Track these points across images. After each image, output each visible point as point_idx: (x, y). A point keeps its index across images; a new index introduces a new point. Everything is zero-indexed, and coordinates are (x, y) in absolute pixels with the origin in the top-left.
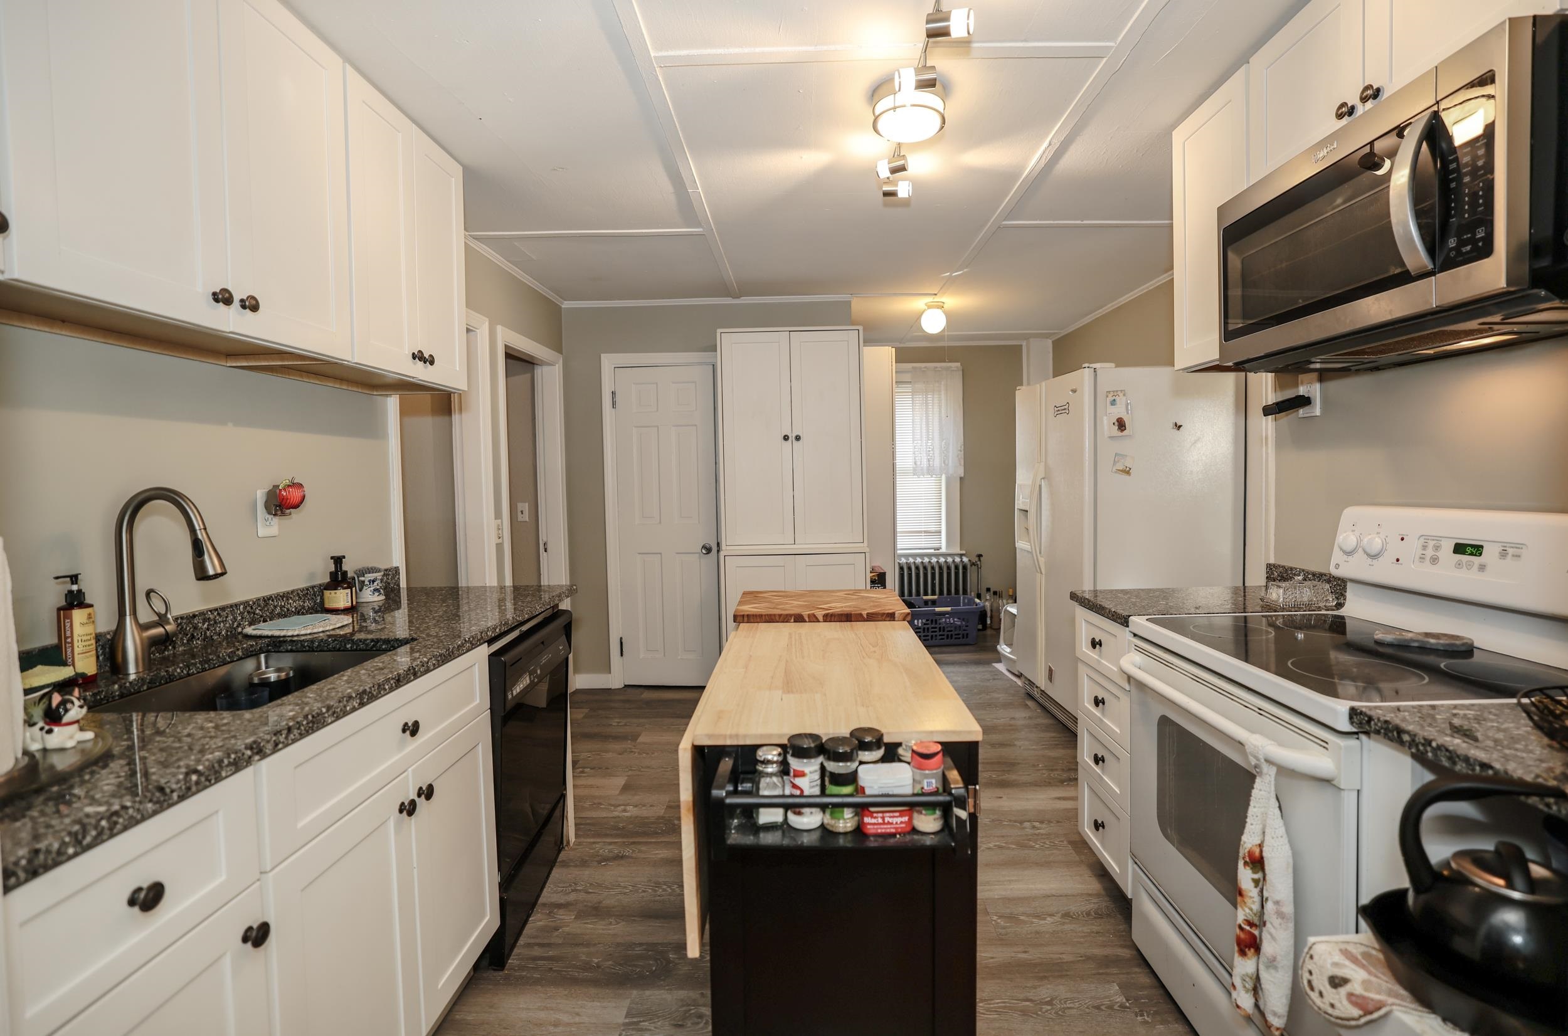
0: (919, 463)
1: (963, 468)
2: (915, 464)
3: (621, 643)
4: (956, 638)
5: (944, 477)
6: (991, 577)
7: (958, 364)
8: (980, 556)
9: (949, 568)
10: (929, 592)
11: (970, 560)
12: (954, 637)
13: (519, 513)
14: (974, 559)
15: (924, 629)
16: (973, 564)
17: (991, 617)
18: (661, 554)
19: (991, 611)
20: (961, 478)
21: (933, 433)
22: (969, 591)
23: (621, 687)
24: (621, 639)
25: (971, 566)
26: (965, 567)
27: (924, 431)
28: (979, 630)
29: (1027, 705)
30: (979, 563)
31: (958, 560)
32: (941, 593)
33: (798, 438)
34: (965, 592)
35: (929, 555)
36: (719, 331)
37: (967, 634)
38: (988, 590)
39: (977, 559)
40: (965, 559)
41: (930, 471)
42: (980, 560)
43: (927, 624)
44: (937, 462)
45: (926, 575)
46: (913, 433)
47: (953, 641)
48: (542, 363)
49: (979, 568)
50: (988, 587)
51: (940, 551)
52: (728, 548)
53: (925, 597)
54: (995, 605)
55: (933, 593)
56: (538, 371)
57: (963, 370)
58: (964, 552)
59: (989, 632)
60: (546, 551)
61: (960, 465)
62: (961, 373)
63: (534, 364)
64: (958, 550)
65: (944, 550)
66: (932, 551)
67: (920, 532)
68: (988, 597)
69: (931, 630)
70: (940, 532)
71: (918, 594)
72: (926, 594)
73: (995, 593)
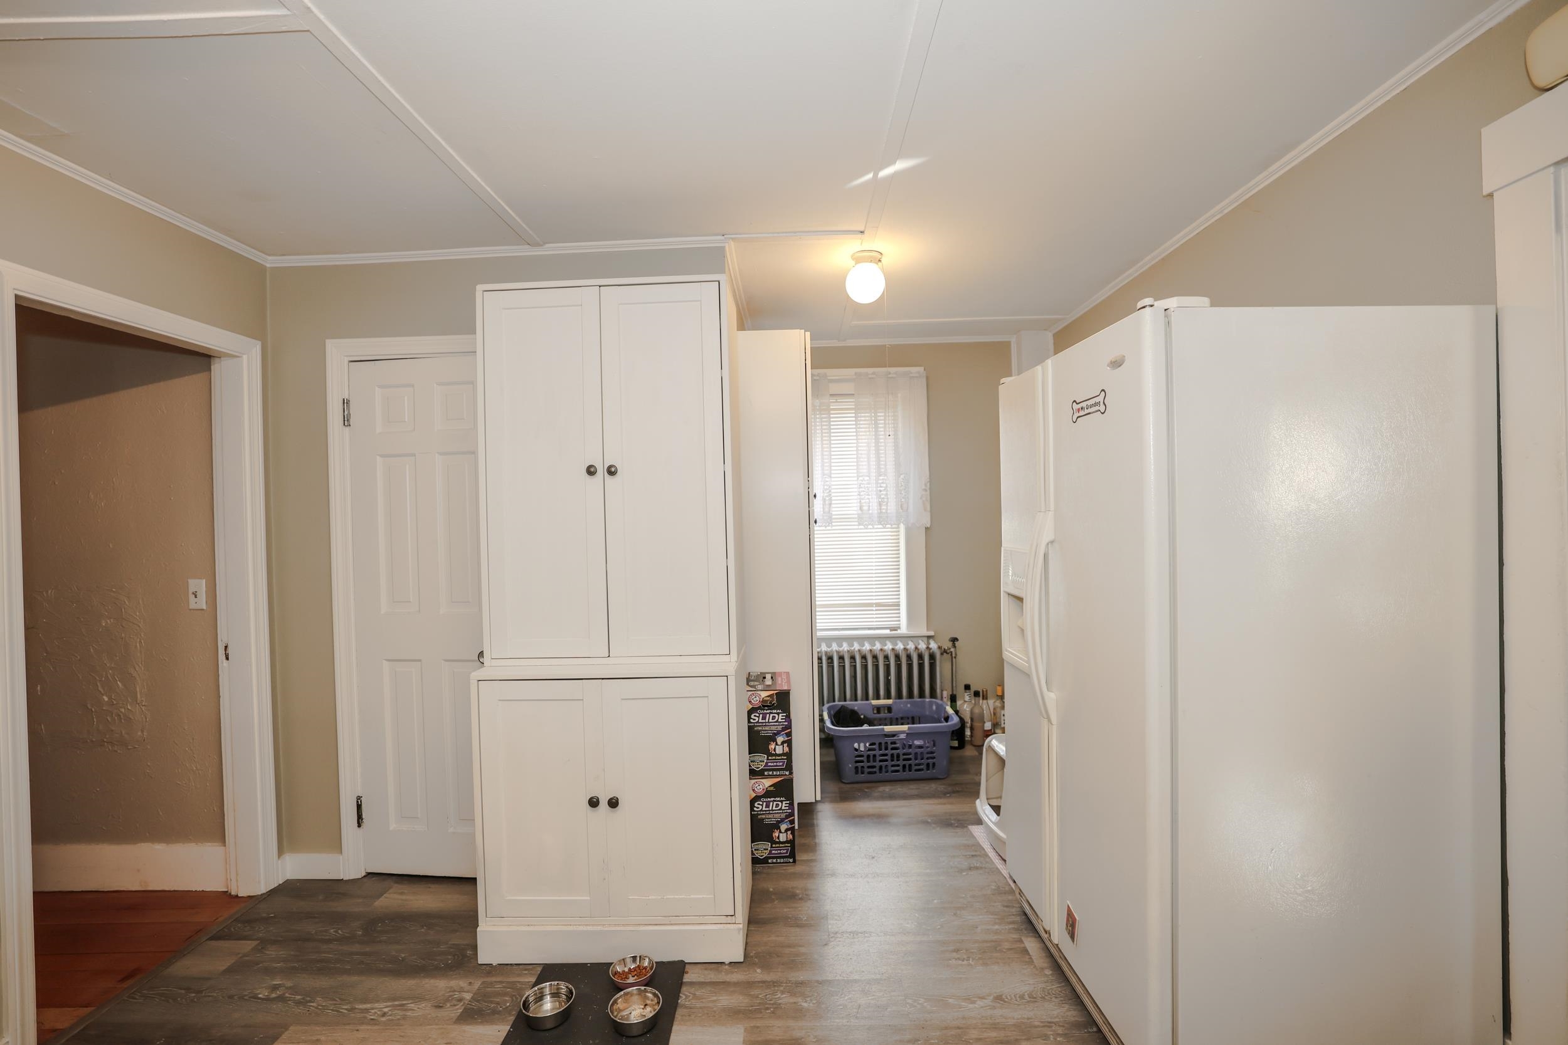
0: (865, 508)
1: (929, 514)
2: (861, 509)
3: (359, 807)
4: (916, 770)
5: (902, 528)
6: (971, 670)
7: (921, 369)
8: (954, 640)
9: (909, 657)
10: (882, 692)
11: (939, 648)
12: (914, 768)
13: (192, 597)
14: (947, 645)
15: (868, 756)
16: (944, 652)
17: (972, 729)
18: (420, 661)
19: (972, 720)
20: (927, 528)
21: (886, 465)
22: (938, 691)
23: (359, 876)
24: (359, 798)
25: (942, 654)
26: (932, 657)
27: (873, 463)
28: (953, 748)
29: (1025, 951)
30: (952, 650)
31: (922, 646)
32: (899, 696)
33: (611, 471)
34: (933, 694)
35: (883, 639)
36: (480, 288)
37: (934, 764)
38: (967, 687)
39: (950, 644)
40: (933, 645)
41: (882, 519)
42: (954, 646)
43: (874, 750)
44: (892, 507)
45: (876, 667)
46: (858, 465)
47: (913, 774)
48: (219, 356)
49: (953, 659)
50: (967, 683)
51: (899, 632)
52: (495, 663)
53: (875, 702)
54: (977, 711)
55: (888, 697)
56: (216, 367)
57: (927, 378)
58: (931, 633)
59: (969, 751)
60: (227, 659)
61: (925, 510)
62: (924, 380)
63: (209, 357)
64: (925, 632)
65: (904, 630)
66: (887, 632)
67: (871, 605)
68: (967, 698)
69: (879, 758)
70: (899, 605)
71: (866, 697)
72: (878, 697)
73: (977, 694)
